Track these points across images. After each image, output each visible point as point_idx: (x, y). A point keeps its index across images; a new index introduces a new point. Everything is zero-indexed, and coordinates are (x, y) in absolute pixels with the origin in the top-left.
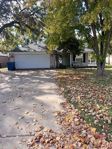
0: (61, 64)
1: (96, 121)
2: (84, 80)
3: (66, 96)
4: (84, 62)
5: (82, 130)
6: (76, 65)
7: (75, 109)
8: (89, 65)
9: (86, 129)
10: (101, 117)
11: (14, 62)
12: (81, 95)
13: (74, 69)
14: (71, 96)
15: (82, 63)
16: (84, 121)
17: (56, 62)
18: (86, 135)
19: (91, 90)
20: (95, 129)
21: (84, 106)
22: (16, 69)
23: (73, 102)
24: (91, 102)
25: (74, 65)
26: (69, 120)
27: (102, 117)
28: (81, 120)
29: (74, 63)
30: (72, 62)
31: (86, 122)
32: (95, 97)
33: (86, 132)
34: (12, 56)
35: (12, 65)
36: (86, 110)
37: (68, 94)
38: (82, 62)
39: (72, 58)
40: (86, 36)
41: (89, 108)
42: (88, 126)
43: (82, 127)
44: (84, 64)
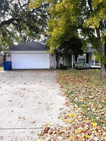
0: (61, 65)
1: (97, 118)
2: (87, 82)
3: (69, 96)
4: (87, 62)
5: (85, 125)
6: (79, 66)
7: (78, 108)
8: (93, 67)
9: (89, 124)
10: (102, 115)
11: (11, 62)
12: (84, 96)
13: (76, 70)
14: (74, 97)
15: (85, 64)
16: (87, 118)
17: (56, 62)
18: (89, 129)
19: (94, 91)
20: (97, 124)
21: (87, 106)
22: (13, 69)
23: (76, 102)
24: (93, 102)
25: (76, 65)
26: (73, 116)
27: (104, 115)
28: (84, 117)
29: (76, 63)
30: (74, 63)
31: (88, 118)
32: (97, 98)
33: (89, 126)
34: (9, 55)
35: (8, 64)
36: (89, 109)
37: (71, 95)
38: (85, 62)
39: (74, 58)
40: (89, 36)
41: (92, 107)
42: (90, 122)
43: (85, 122)
44: (87, 65)
